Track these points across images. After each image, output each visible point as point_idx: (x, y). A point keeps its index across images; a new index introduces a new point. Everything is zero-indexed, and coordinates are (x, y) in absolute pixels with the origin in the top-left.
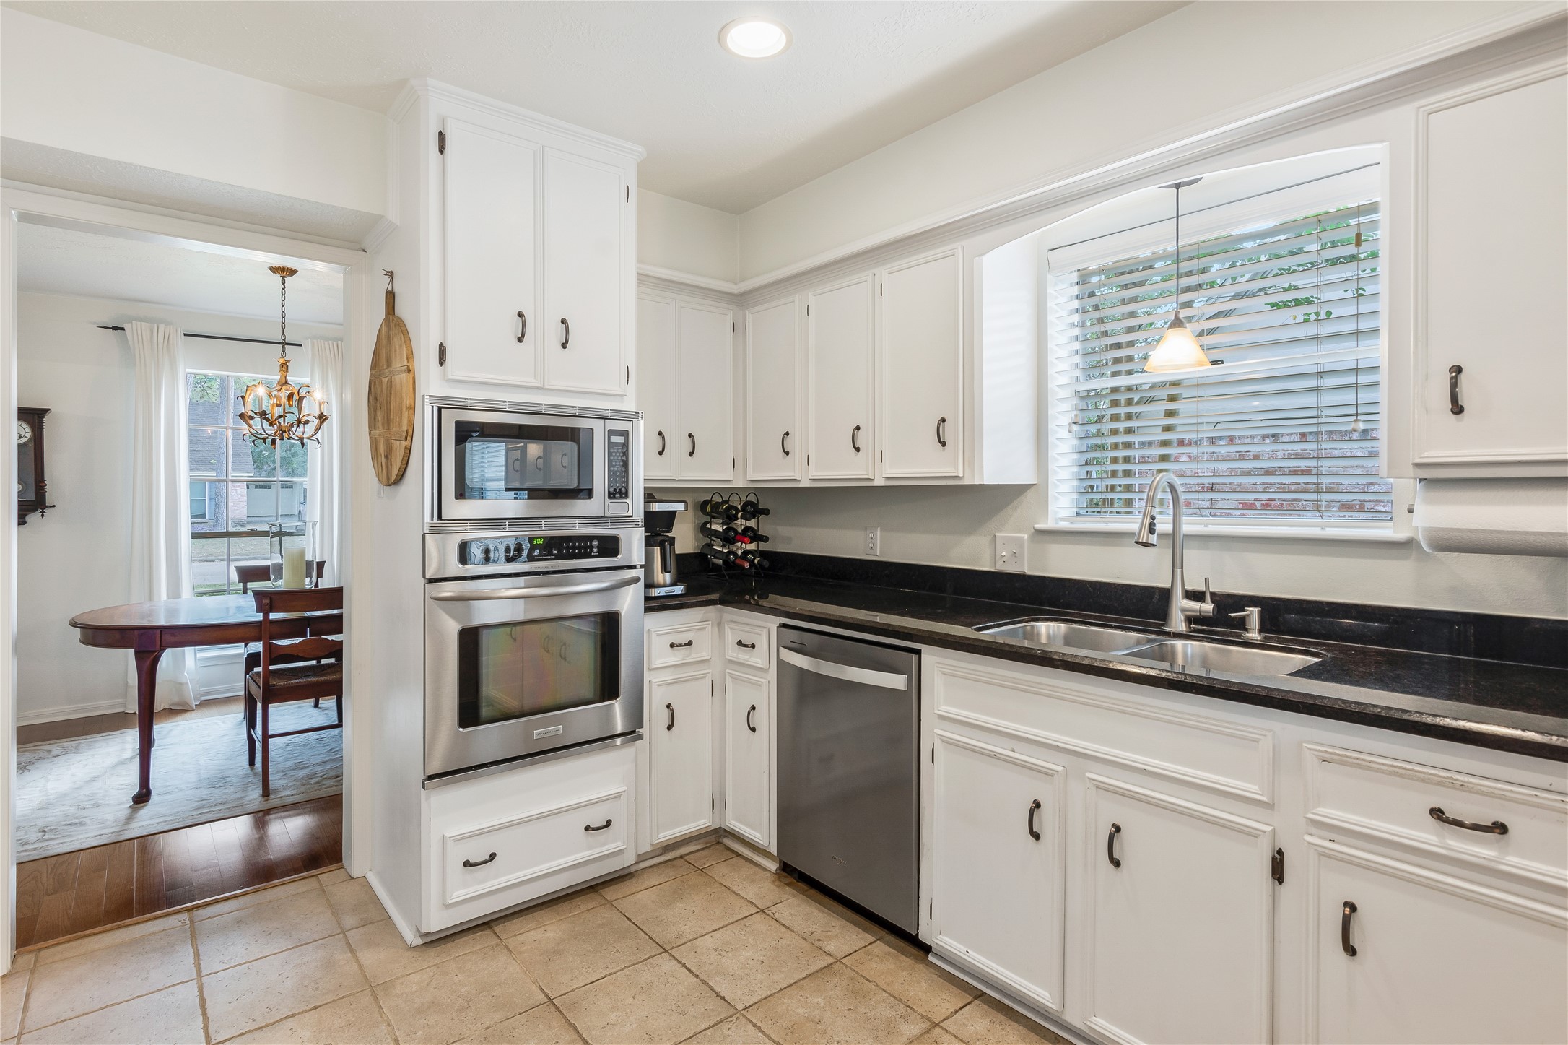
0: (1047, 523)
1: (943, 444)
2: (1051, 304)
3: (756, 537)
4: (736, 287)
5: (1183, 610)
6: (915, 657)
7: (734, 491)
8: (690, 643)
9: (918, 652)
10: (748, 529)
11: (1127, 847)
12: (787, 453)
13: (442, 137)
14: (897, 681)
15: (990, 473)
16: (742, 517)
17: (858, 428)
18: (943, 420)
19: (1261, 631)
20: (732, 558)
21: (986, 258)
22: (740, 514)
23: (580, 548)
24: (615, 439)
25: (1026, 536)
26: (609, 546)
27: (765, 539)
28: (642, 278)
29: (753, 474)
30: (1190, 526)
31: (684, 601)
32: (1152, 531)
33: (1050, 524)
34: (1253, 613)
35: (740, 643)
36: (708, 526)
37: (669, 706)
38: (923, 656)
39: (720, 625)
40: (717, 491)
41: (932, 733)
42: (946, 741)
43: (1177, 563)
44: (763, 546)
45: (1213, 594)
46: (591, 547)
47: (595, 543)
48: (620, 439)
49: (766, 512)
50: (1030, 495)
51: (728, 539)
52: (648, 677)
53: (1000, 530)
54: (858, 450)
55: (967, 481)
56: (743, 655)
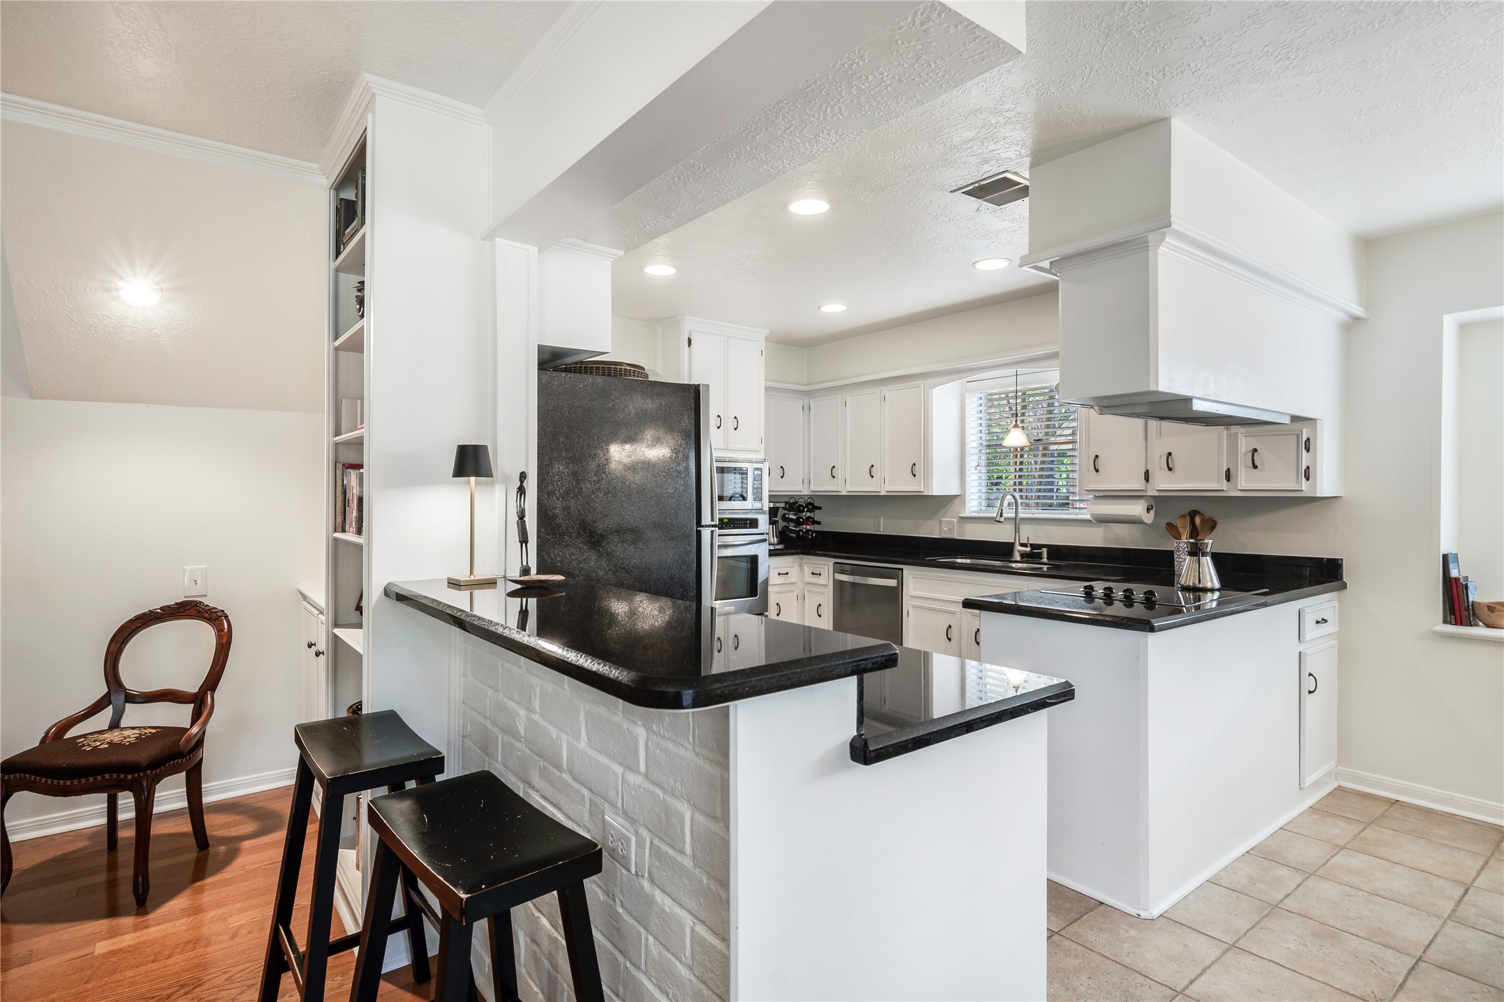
0: (965, 513)
1: (915, 476)
2: (967, 408)
3: (815, 522)
4: (805, 388)
5: (1019, 551)
6: (900, 571)
7: (801, 497)
8: (787, 573)
9: (902, 570)
10: (809, 518)
11: (983, 637)
12: (834, 477)
13: (690, 341)
14: (892, 583)
15: (937, 489)
16: (807, 511)
17: (872, 466)
18: (914, 464)
19: (1048, 558)
20: (801, 533)
21: (934, 390)
22: (806, 509)
23: (739, 524)
24: (756, 472)
25: (956, 520)
26: (753, 523)
27: (819, 523)
28: (767, 389)
29: (813, 488)
30: (1023, 514)
31: (782, 552)
32: (1001, 516)
33: (967, 514)
34: (1045, 550)
35: (813, 573)
36: (787, 516)
37: (778, 604)
38: (904, 571)
39: (801, 565)
40: (792, 497)
41: (908, 604)
42: (914, 606)
43: (1017, 530)
44: (817, 528)
45: (1030, 544)
46: (746, 524)
47: (748, 522)
48: (759, 472)
49: (820, 508)
50: (957, 500)
51: (798, 522)
52: (770, 589)
53: (943, 518)
54: (872, 477)
55: (925, 494)
56: (815, 579)
